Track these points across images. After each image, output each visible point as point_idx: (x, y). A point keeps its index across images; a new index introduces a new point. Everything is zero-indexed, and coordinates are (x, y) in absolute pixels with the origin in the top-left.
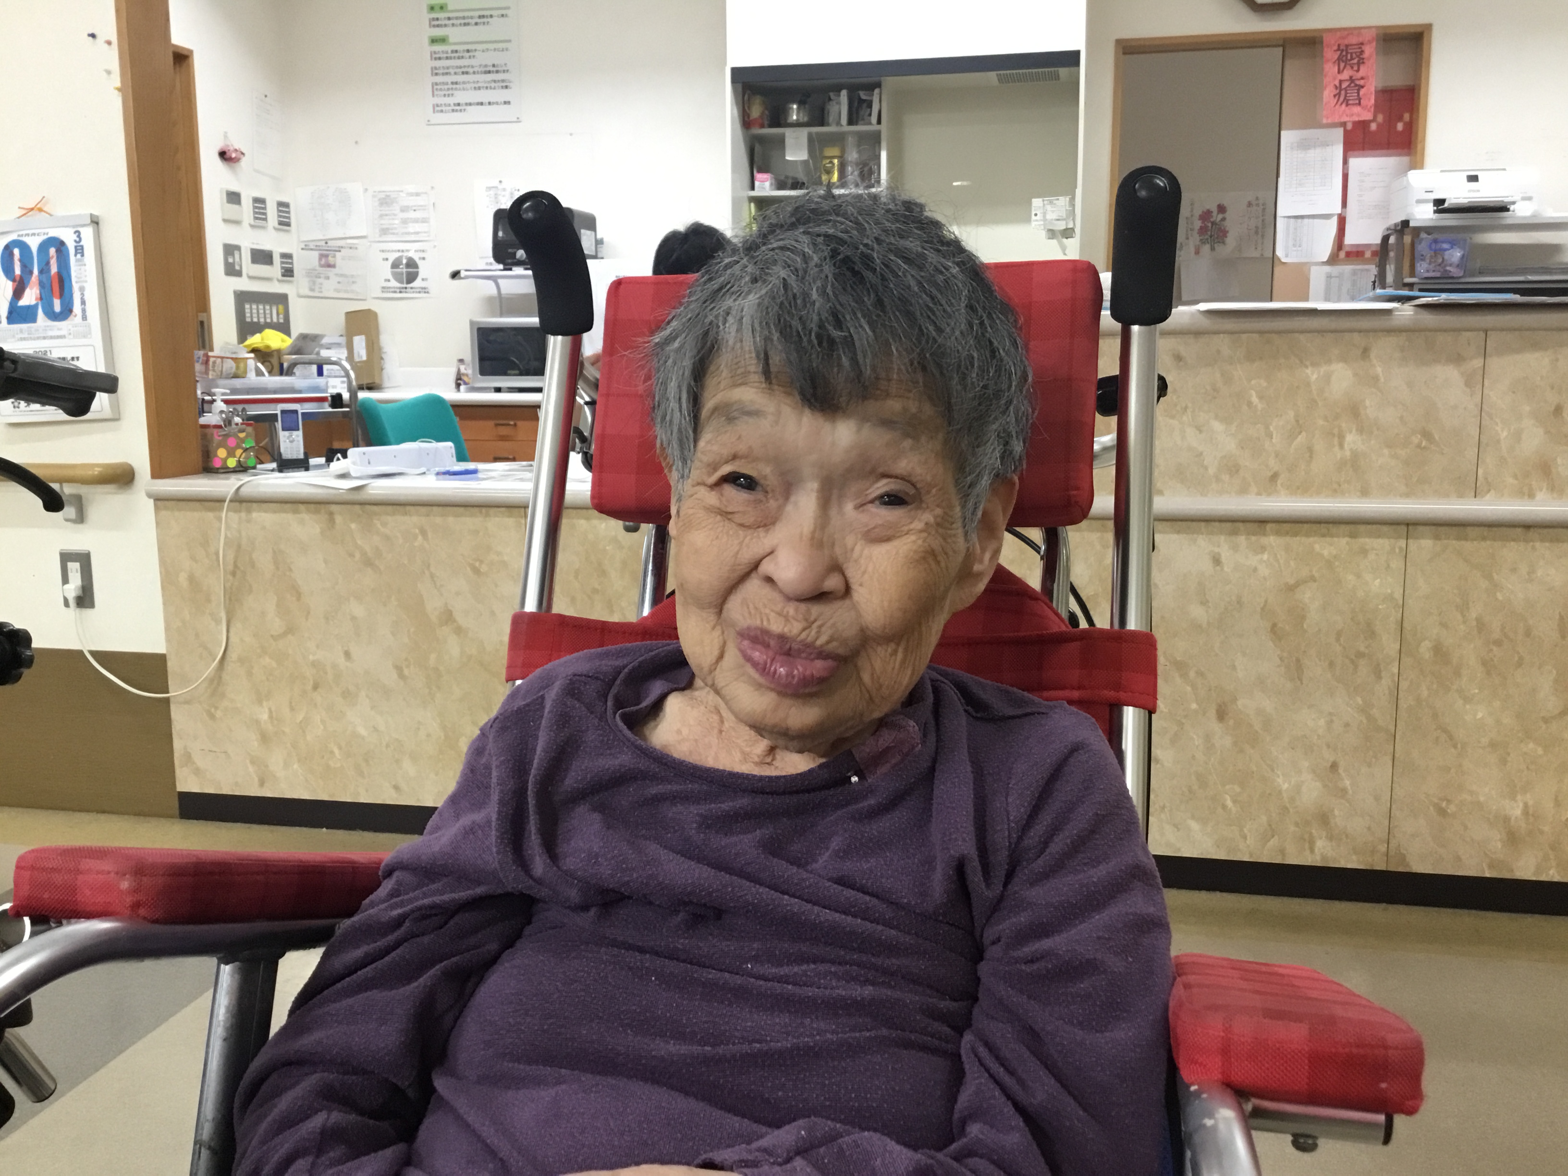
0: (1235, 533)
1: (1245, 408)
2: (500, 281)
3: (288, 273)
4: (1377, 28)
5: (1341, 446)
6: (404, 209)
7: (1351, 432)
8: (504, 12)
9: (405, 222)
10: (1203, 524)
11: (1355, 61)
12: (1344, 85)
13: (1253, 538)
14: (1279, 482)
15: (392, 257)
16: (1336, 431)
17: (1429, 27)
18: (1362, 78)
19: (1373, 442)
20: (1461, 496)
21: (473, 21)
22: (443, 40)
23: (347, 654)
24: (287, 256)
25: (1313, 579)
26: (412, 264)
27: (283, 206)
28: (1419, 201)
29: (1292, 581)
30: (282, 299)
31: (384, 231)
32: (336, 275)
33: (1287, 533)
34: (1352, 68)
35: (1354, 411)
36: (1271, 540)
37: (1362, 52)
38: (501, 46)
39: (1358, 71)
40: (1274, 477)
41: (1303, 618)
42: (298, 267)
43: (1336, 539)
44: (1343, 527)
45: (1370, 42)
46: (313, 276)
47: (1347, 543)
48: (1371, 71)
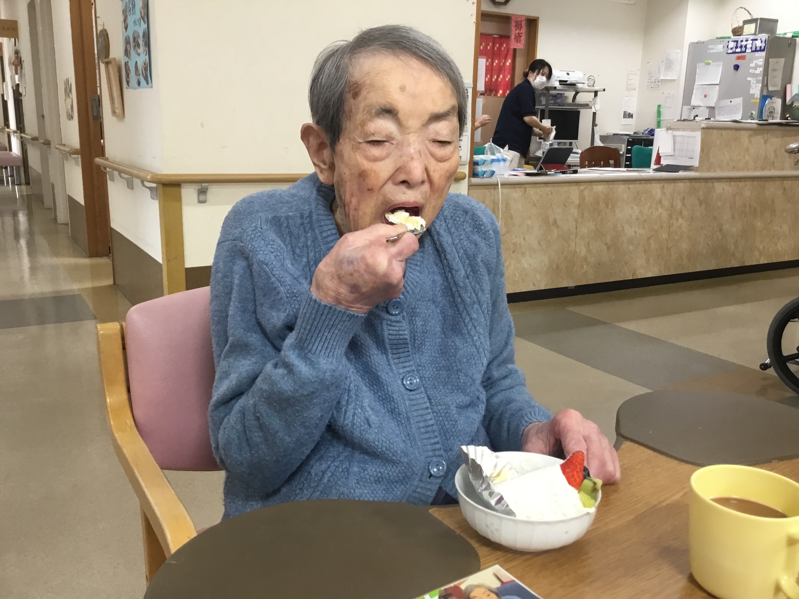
0: (727, 182)
1: (731, 149)
4: (525, 16)
5: (745, 159)
7: (747, 155)
11: (520, 27)
12: (517, 35)
13: (730, 183)
16: (744, 155)
17: (538, 18)
18: (521, 33)
19: (750, 158)
20: (761, 171)
25: (738, 193)
29: (735, 194)
33: (735, 182)
35: (748, 150)
37: (521, 24)
39: (520, 30)
40: (734, 167)
41: (736, 203)
45: (523, 21)
48: (524, 30)
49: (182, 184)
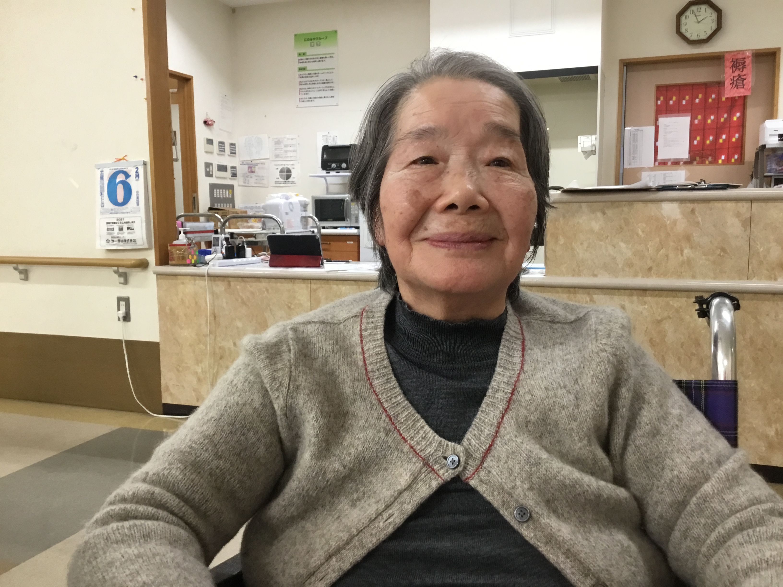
0: (631, 295)
1: (635, 236)
2: (327, 178)
3: (234, 175)
4: (752, 50)
5: (682, 255)
6: (286, 146)
7: (686, 248)
8: (332, 55)
9: (286, 151)
10: (617, 291)
11: (741, 67)
12: (735, 79)
13: (640, 298)
14: (652, 272)
15: (280, 168)
16: (679, 248)
18: (745, 75)
19: (697, 253)
20: (741, 279)
21: (318, 60)
22: (304, 69)
23: (235, 344)
24: (234, 168)
25: (669, 317)
26: (289, 171)
27: (232, 145)
28: (771, 135)
29: (659, 318)
30: (231, 187)
31: (277, 156)
32: (256, 176)
33: (656, 296)
34: (739, 70)
35: (688, 238)
36: (649, 299)
37: (745, 62)
38: (330, 71)
39: (742, 71)
40: (650, 269)
41: (665, 336)
42: (239, 172)
43: (680, 299)
44: (683, 293)
46: (245, 176)
47: (686, 301)
48: (750, 70)
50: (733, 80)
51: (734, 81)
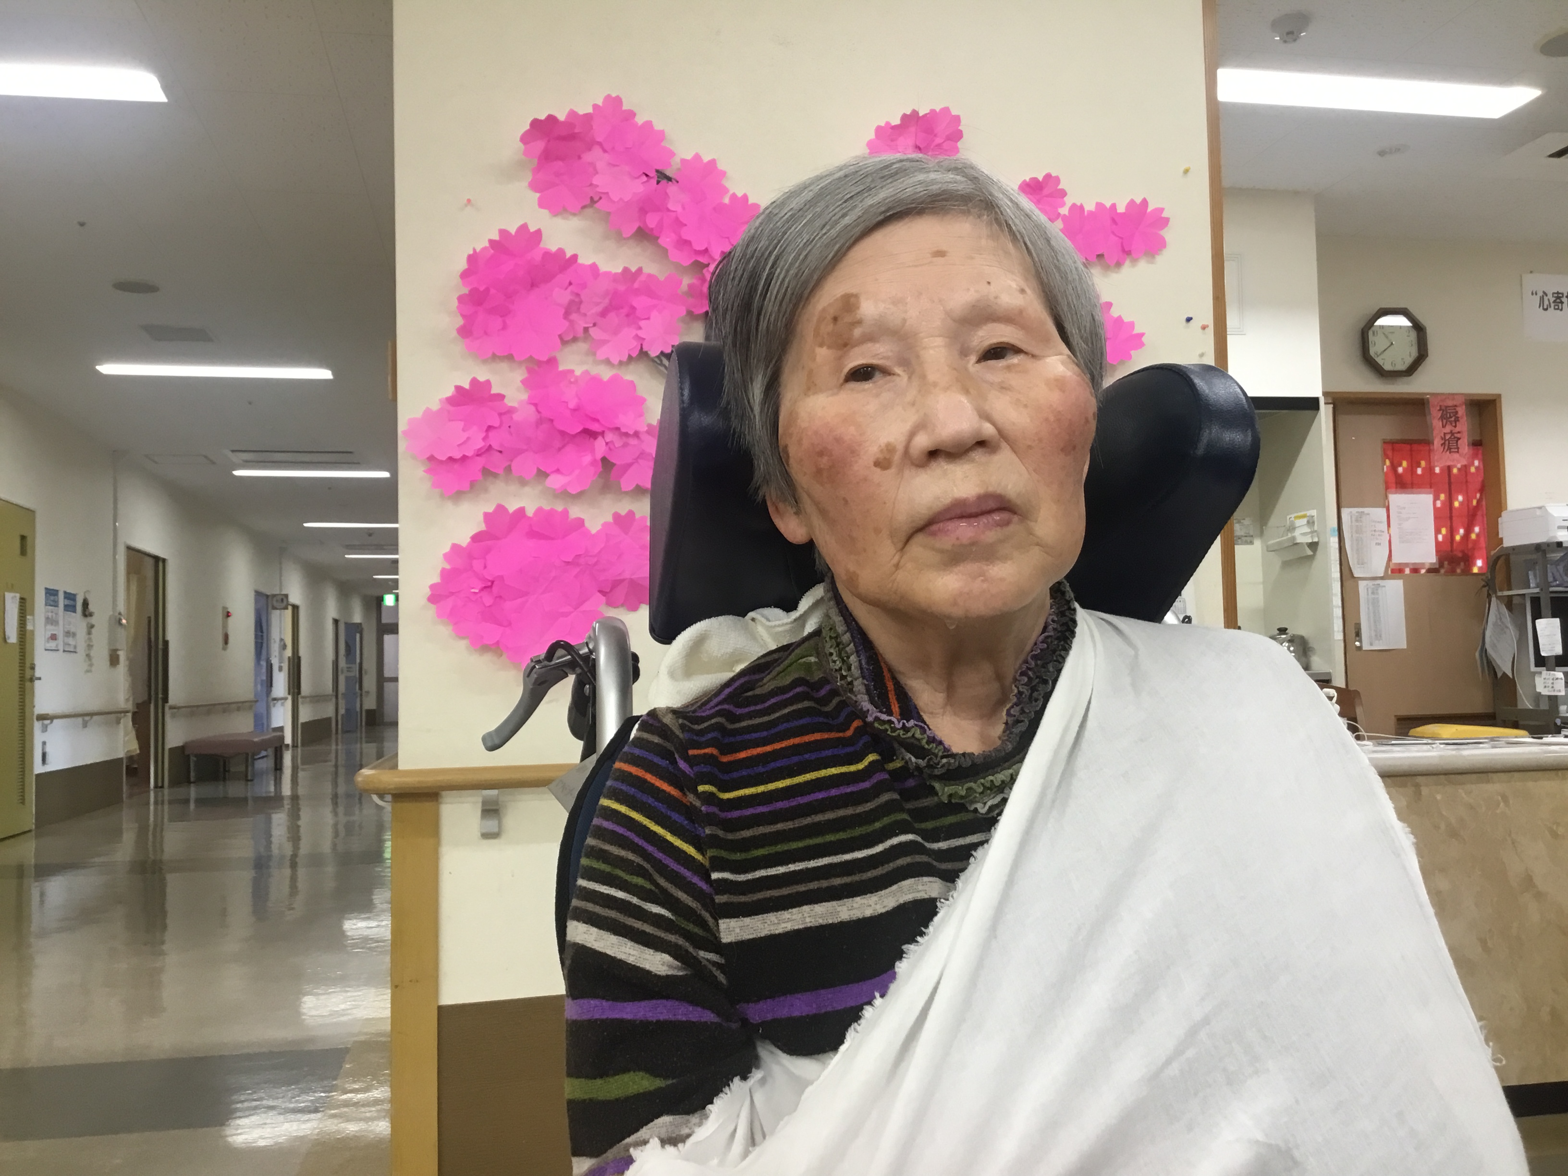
4: (1464, 395)
11: (1453, 419)
12: (1448, 437)
17: (1499, 396)
18: (1459, 432)
34: (1451, 424)
37: (1457, 412)
39: (1455, 426)
45: (1461, 405)
48: (1464, 427)
49: (444, 793)
50: (1444, 438)
51: (1445, 441)
